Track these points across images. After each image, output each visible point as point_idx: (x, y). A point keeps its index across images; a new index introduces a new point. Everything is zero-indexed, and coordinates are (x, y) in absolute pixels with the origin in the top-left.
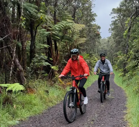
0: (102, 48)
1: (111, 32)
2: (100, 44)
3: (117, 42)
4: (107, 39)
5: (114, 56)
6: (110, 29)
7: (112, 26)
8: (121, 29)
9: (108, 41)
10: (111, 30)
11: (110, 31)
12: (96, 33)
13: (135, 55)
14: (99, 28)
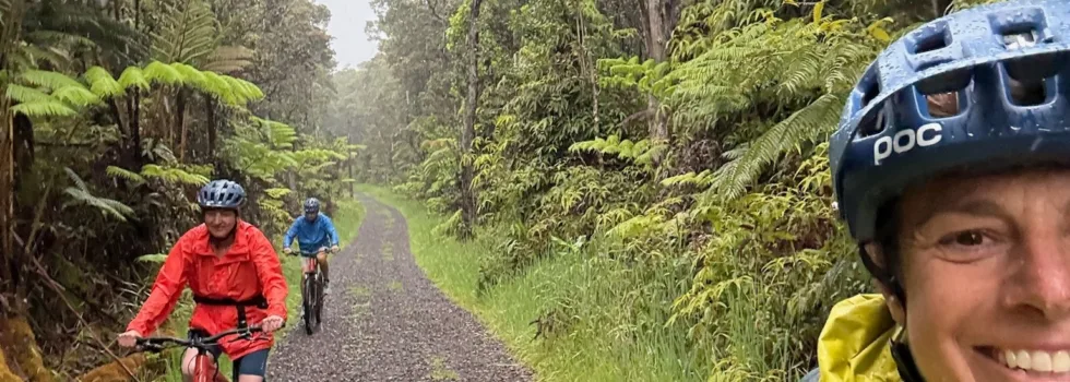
0: (341, 109)
1: (377, 38)
2: (334, 89)
3: (406, 77)
4: (357, 70)
5: (395, 139)
6: (370, 24)
7: (380, 10)
8: (425, 18)
9: (367, 79)
10: (376, 27)
11: (373, 34)
12: (310, 33)
13: (526, 133)
14: (323, 14)
